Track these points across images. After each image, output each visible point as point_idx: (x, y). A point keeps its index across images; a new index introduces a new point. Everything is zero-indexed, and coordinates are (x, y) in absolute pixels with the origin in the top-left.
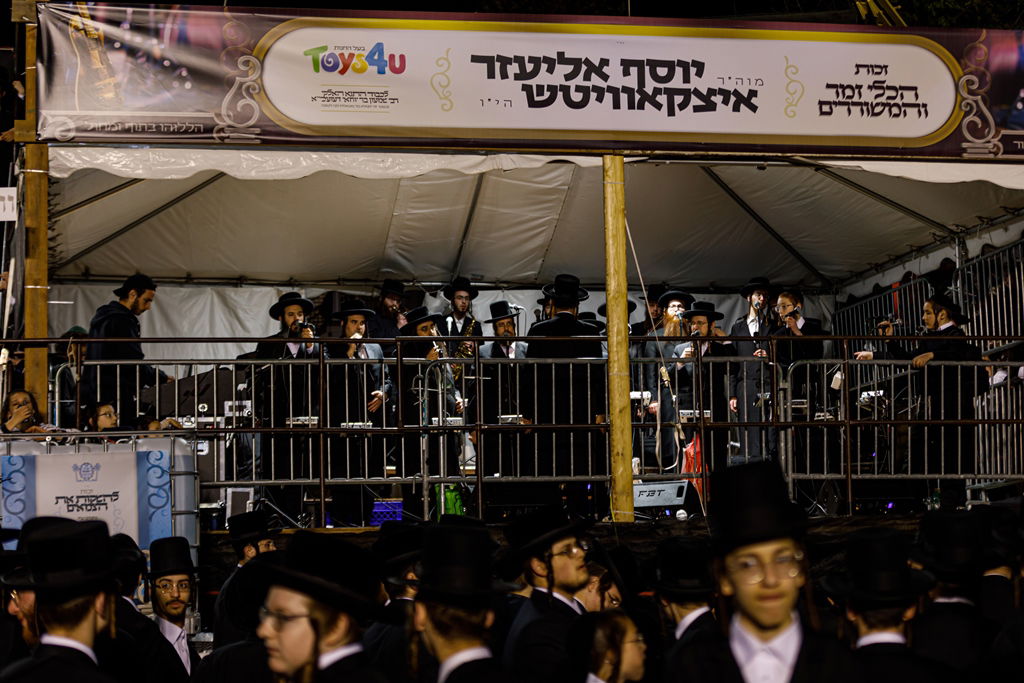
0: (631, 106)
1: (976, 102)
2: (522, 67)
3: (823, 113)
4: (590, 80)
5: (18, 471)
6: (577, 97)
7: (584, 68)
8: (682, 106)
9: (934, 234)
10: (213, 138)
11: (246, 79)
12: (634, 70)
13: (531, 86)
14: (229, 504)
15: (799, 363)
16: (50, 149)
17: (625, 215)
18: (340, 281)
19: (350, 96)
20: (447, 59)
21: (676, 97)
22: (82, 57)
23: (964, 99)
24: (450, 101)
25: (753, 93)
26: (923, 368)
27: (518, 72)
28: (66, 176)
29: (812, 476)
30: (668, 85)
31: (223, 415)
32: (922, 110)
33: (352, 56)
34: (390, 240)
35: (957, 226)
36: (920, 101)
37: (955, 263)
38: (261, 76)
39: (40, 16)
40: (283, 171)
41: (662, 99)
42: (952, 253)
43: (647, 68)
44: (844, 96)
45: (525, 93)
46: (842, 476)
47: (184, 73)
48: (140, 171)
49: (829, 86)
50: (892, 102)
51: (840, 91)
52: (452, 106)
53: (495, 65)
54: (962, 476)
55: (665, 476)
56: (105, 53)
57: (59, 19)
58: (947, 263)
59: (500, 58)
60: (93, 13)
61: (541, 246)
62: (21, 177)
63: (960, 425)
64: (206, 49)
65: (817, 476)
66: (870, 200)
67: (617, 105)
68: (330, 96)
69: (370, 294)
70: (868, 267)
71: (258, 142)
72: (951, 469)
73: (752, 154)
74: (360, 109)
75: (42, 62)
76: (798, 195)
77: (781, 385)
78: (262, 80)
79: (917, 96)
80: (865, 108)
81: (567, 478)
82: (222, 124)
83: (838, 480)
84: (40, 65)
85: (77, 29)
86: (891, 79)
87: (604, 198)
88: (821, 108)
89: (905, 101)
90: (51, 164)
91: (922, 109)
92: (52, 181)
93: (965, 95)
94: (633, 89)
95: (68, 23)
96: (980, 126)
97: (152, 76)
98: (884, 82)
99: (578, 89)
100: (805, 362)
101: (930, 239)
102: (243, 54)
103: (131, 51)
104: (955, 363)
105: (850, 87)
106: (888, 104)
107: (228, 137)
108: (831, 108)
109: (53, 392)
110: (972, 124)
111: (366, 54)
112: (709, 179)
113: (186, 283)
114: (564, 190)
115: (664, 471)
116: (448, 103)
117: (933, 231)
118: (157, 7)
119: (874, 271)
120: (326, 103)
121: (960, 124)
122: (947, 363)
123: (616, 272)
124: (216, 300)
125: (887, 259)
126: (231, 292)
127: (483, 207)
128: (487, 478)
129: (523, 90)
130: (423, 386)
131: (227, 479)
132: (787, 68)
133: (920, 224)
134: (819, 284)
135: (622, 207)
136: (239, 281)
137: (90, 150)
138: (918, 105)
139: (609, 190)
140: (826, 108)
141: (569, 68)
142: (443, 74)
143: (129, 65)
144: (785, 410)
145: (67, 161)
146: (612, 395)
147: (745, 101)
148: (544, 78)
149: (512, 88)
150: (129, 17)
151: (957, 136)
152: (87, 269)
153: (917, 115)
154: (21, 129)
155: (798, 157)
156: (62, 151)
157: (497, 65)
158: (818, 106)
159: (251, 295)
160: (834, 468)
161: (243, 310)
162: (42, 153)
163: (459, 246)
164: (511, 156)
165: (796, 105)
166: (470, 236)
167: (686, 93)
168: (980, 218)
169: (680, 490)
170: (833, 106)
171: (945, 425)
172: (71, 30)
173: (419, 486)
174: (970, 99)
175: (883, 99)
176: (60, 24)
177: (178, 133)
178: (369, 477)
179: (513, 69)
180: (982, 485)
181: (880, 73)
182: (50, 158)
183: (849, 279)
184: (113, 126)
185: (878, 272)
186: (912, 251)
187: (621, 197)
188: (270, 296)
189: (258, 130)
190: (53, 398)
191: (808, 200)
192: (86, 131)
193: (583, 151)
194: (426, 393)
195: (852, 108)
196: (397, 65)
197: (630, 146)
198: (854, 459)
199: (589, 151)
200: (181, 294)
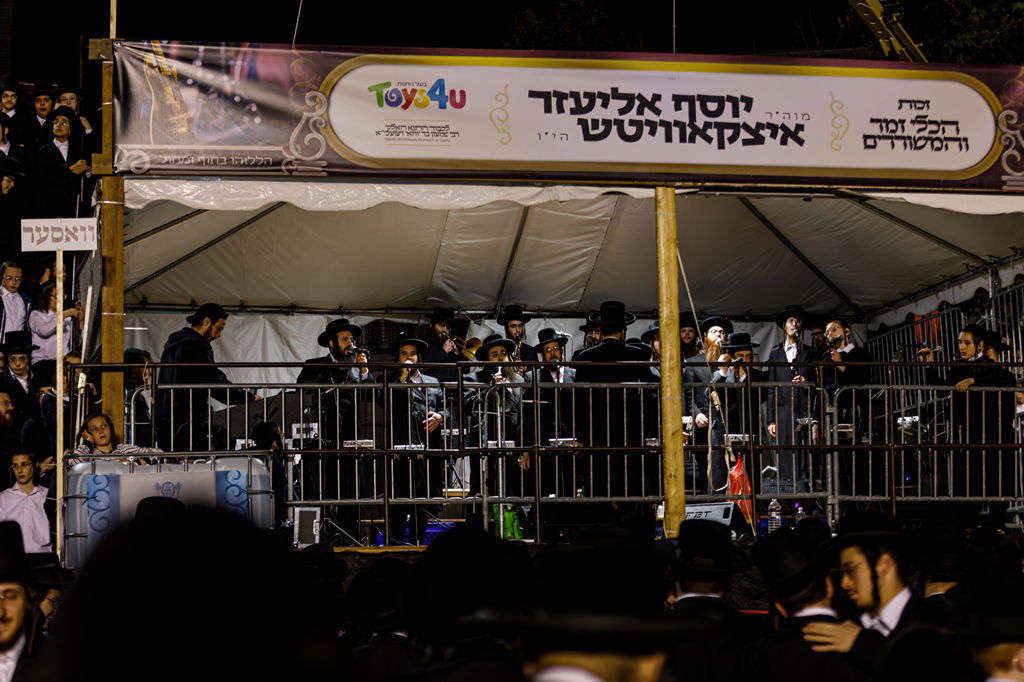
0: (683, 139)
1: (1015, 136)
2: (578, 101)
3: (867, 147)
4: (642, 114)
5: (103, 490)
6: (630, 131)
7: (637, 103)
8: (732, 140)
9: (967, 265)
10: (281, 171)
11: (314, 114)
12: (685, 105)
13: (586, 121)
14: (297, 522)
15: (845, 388)
16: (126, 181)
17: (677, 245)
18: (388, 309)
19: (413, 130)
20: (505, 95)
21: (725, 131)
22: (156, 94)
23: (1003, 133)
24: (508, 134)
25: (800, 127)
26: (965, 393)
27: (574, 106)
28: (140, 207)
29: (858, 498)
30: (718, 119)
31: (291, 437)
32: (963, 144)
33: (414, 91)
34: (437, 269)
35: (990, 256)
36: (961, 135)
37: (988, 293)
38: (327, 111)
39: (116, 54)
40: (348, 203)
41: (713, 133)
42: (986, 282)
43: (698, 103)
44: (888, 130)
45: (580, 127)
46: (886, 498)
47: (254, 109)
48: (212, 203)
49: (873, 121)
50: (934, 136)
51: (884, 125)
52: (510, 141)
53: (551, 100)
54: (1003, 499)
55: (715, 497)
56: (178, 89)
57: (134, 57)
58: (981, 293)
59: (556, 93)
60: (166, 51)
61: (583, 276)
62: (98, 209)
63: (1001, 449)
64: (274, 84)
65: (862, 498)
66: (906, 231)
67: (669, 139)
68: (393, 130)
69: (416, 322)
70: (901, 296)
71: (325, 174)
72: (993, 491)
73: (799, 186)
74: (423, 143)
75: (118, 98)
76: (836, 226)
77: (828, 410)
78: (328, 114)
79: (958, 130)
80: (908, 142)
81: (621, 499)
82: (290, 158)
83: (882, 502)
84: (116, 101)
85: (151, 66)
86: (933, 114)
87: (657, 229)
88: (865, 142)
89: (947, 135)
90: (126, 196)
91: (963, 142)
92: (127, 212)
93: (1005, 129)
94: (685, 124)
95: (142, 61)
96: (1019, 159)
97: (223, 111)
98: (926, 117)
99: (632, 123)
100: (851, 387)
101: (964, 269)
102: (310, 90)
103: (204, 88)
104: (995, 389)
105: (893, 121)
106: (930, 138)
107: (296, 170)
108: (875, 142)
109: (129, 415)
110: (1011, 158)
111: (428, 90)
112: (746, 210)
113: (240, 311)
114: (607, 221)
115: (714, 492)
116: (506, 136)
117: (966, 261)
118: (227, 45)
119: (906, 300)
120: (389, 136)
121: (1000, 157)
122: (988, 389)
123: (669, 300)
124: (268, 327)
125: (920, 288)
126: (282, 320)
127: (528, 239)
128: (543, 499)
129: (579, 123)
130: (482, 409)
131: (294, 499)
132: (833, 102)
133: (953, 254)
134: (851, 313)
135: (675, 237)
136: (290, 309)
137: (164, 182)
138: (958, 139)
139: (661, 221)
140: (870, 142)
141: (623, 103)
142: (500, 108)
143: (201, 101)
144: (832, 434)
145: (142, 192)
146: (664, 418)
147: (792, 134)
148: (598, 112)
149: (568, 122)
150: (201, 54)
151: (997, 169)
152: (145, 298)
153: (958, 149)
154: (98, 162)
155: (843, 189)
156: (137, 184)
157: (554, 100)
158: (863, 140)
159: (302, 323)
160: (879, 490)
161: (293, 337)
162: (118, 186)
163: (503, 276)
164: (567, 187)
165: (841, 139)
166: (514, 265)
167: (736, 127)
168: (1014, 249)
169: (727, 511)
170: (877, 140)
171: (987, 449)
172: (145, 67)
173: (479, 506)
174: (1010, 133)
175: (925, 134)
176: (135, 61)
177: (248, 165)
178: (431, 497)
179: (569, 104)
180: (1017, 508)
181: (922, 108)
182: (125, 190)
183: (881, 308)
184: (186, 159)
185: (910, 301)
186: (945, 281)
187: (673, 227)
188: (318, 324)
189: (324, 163)
190: (129, 420)
191: (844, 231)
192: (160, 163)
193: (636, 183)
194: (485, 416)
195: (895, 142)
196: (458, 100)
197: (682, 178)
198: (898, 483)
199: (642, 183)
200: (235, 322)
